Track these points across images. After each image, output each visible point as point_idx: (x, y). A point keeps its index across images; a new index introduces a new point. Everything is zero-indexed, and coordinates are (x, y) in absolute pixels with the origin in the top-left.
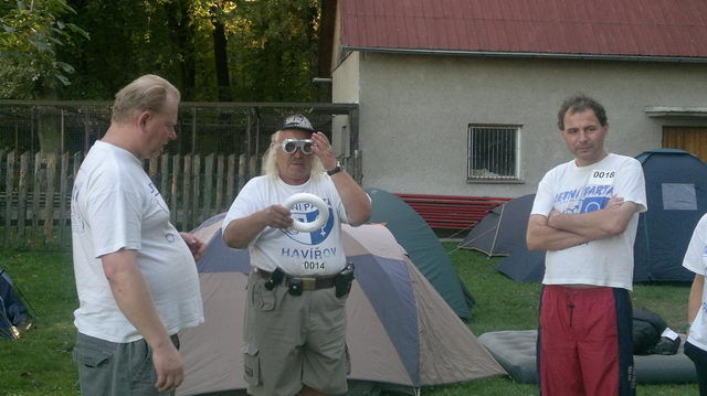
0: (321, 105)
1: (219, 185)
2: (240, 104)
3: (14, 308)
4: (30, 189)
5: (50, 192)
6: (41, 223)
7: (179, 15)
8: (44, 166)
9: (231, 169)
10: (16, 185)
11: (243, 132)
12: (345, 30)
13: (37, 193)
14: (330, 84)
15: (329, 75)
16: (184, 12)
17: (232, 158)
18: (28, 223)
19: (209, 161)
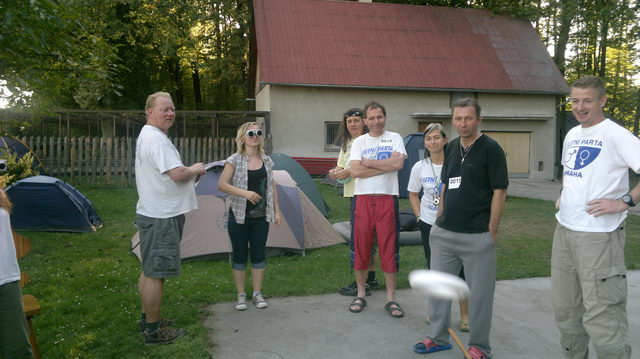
0: (251, 112)
1: (199, 152)
2: (208, 112)
3: (93, 217)
4: (98, 157)
5: (109, 157)
6: (105, 174)
7: (174, 66)
8: (105, 144)
9: (205, 145)
10: (91, 154)
11: (210, 126)
12: (262, 74)
13: (102, 158)
14: (254, 102)
15: (254, 97)
16: (177, 64)
17: (205, 140)
18: (98, 174)
19: (193, 141)
